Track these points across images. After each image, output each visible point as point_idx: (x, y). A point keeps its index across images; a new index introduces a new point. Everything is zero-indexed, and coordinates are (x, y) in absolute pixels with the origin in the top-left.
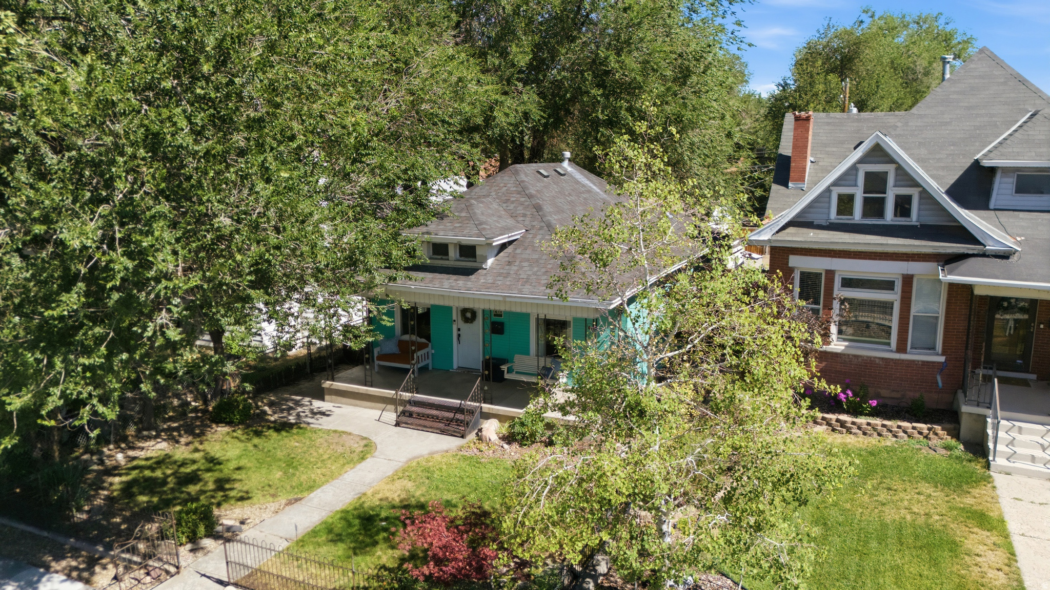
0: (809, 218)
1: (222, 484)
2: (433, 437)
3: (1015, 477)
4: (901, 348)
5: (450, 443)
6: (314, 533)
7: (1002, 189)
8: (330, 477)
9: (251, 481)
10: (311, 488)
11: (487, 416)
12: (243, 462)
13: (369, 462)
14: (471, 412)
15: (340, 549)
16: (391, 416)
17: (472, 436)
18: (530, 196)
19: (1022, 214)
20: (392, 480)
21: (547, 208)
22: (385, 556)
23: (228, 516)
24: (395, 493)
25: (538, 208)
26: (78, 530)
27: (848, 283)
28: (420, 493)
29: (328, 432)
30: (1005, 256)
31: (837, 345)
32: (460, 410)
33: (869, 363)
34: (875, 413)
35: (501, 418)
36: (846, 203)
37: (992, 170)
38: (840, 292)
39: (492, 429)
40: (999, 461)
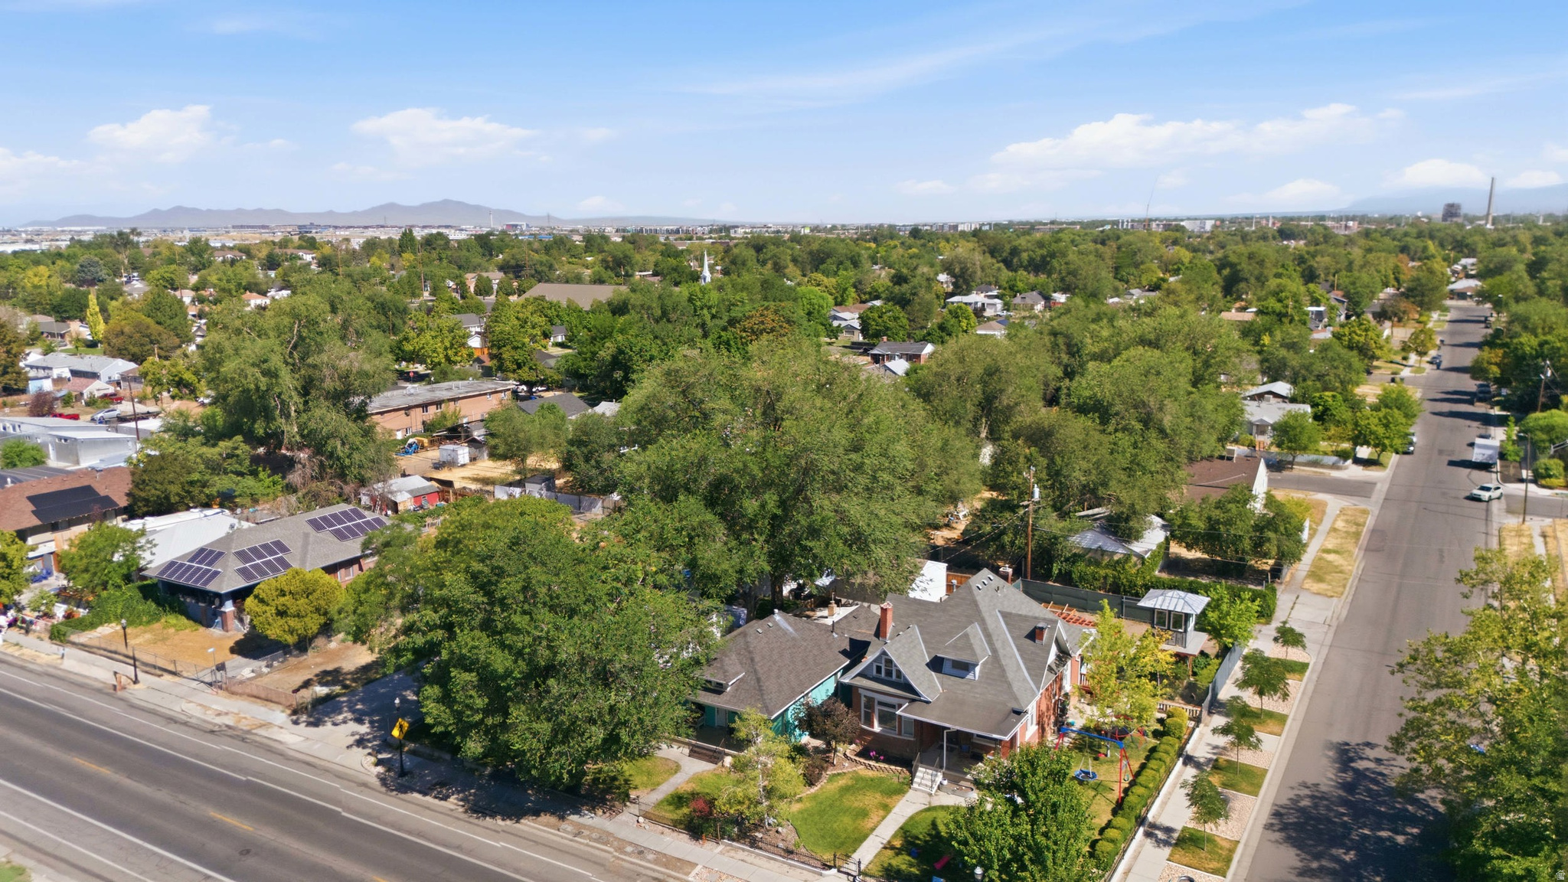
0: (867, 673)
1: (626, 781)
2: (704, 763)
3: (918, 793)
4: (899, 734)
5: (710, 766)
6: (662, 802)
7: (947, 667)
8: (665, 780)
9: (637, 780)
10: (659, 784)
11: (728, 755)
12: (631, 772)
13: (678, 775)
14: (720, 752)
15: (671, 808)
16: (687, 751)
17: (720, 764)
18: (750, 652)
19: (953, 678)
20: (688, 782)
21: (757, 659)
22: (686, 810)
23: (633, 794)
24: (689, 788)
25: (752, 660)
26: (584, 797)
27: (880, 703)
28: (698, 789)
29: (661, 758)
30: (928, 702)
31: (877, 728)
32: (715, 751)
33: (888, 738)
34: (884, 761)
35: (733, 756)
36: (879, 669)
37: (943, 659)
38: (877, 708)
39: (728, 760)
40: (915, 786)
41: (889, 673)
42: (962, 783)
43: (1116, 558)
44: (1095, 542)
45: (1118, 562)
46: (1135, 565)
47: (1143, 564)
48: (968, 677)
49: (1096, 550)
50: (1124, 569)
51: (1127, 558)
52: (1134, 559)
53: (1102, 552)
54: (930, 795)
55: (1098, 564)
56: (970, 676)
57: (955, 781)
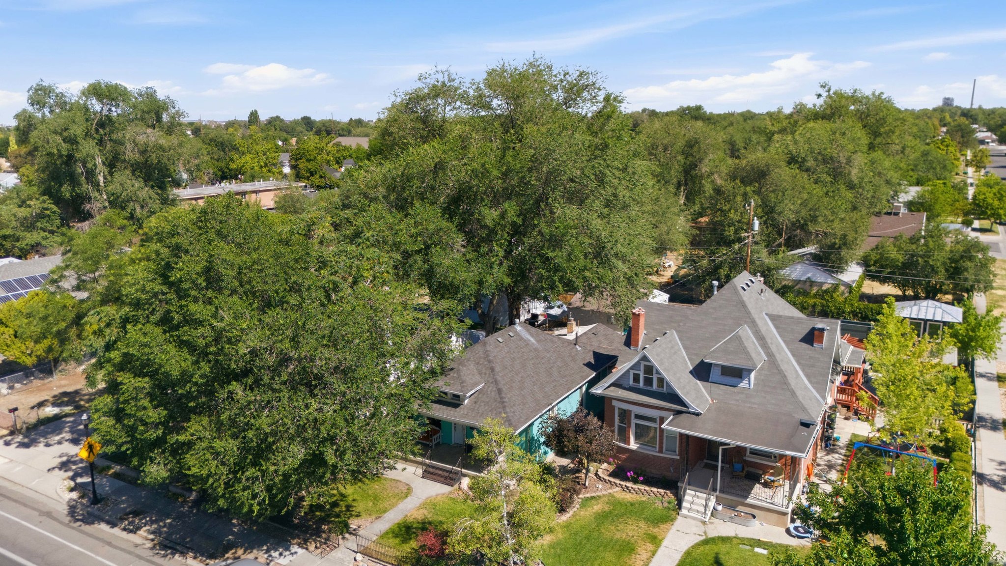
0: (621, 382)
1: (348, 507)
2: (439, 485)
3: (688, 520)
4: (661, 451)
5: (445, 489)
6: (387, 533)
7: (715, 374)
8: (393, 506)
9: (359, 507)
10: (385, 512)
11: (465, 475)
12: (355, 497)
13: (409, 499)
14: (457, 473)
15: (397, 540)
16: (420, 471)
17: (456, 486)
18: (490, 361)
19: (722, 387)
20: (419, 509)
21: (498, 368)
22: (414, 544)
23: (353, 524)
24: (419, 515)
25: (492, 369)
26: (296, 527)
27: (638, 417)
28: (430, 517)
29: (391, 480)
30: (698, 414)
31: (633, 445)
32: (450, 472)
33: (647, 457)
34: (642, 483)
35: (472, 478)
36: (636, 378)
37: (710, 364)
38: (634, 421)
39: (465, 482)
40: (684, 511)
41: (648, 381)
42: (740, 508)
43: (824, 288)
44: (804, 273)
45: (826, 292)
46: (843, 293)
47: (850, 292)
48: (742, 385)
49: (805, 281)
50: (832, 297)
51: (835, 287)
52: (842, 288)
53: (812, 283)
54: (704, 523)
55: (806, 294)
56: (744, 384)
57: (731, 506)
